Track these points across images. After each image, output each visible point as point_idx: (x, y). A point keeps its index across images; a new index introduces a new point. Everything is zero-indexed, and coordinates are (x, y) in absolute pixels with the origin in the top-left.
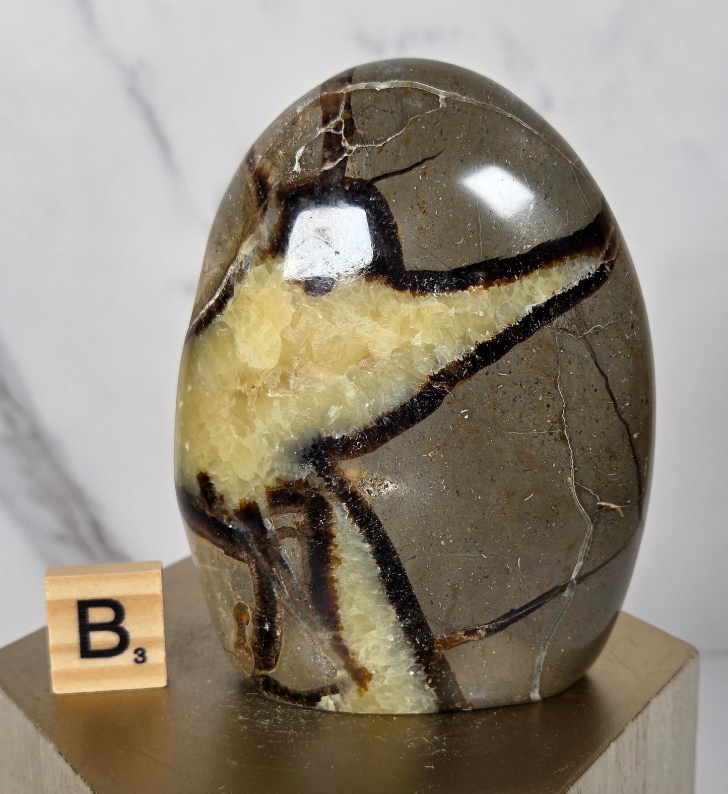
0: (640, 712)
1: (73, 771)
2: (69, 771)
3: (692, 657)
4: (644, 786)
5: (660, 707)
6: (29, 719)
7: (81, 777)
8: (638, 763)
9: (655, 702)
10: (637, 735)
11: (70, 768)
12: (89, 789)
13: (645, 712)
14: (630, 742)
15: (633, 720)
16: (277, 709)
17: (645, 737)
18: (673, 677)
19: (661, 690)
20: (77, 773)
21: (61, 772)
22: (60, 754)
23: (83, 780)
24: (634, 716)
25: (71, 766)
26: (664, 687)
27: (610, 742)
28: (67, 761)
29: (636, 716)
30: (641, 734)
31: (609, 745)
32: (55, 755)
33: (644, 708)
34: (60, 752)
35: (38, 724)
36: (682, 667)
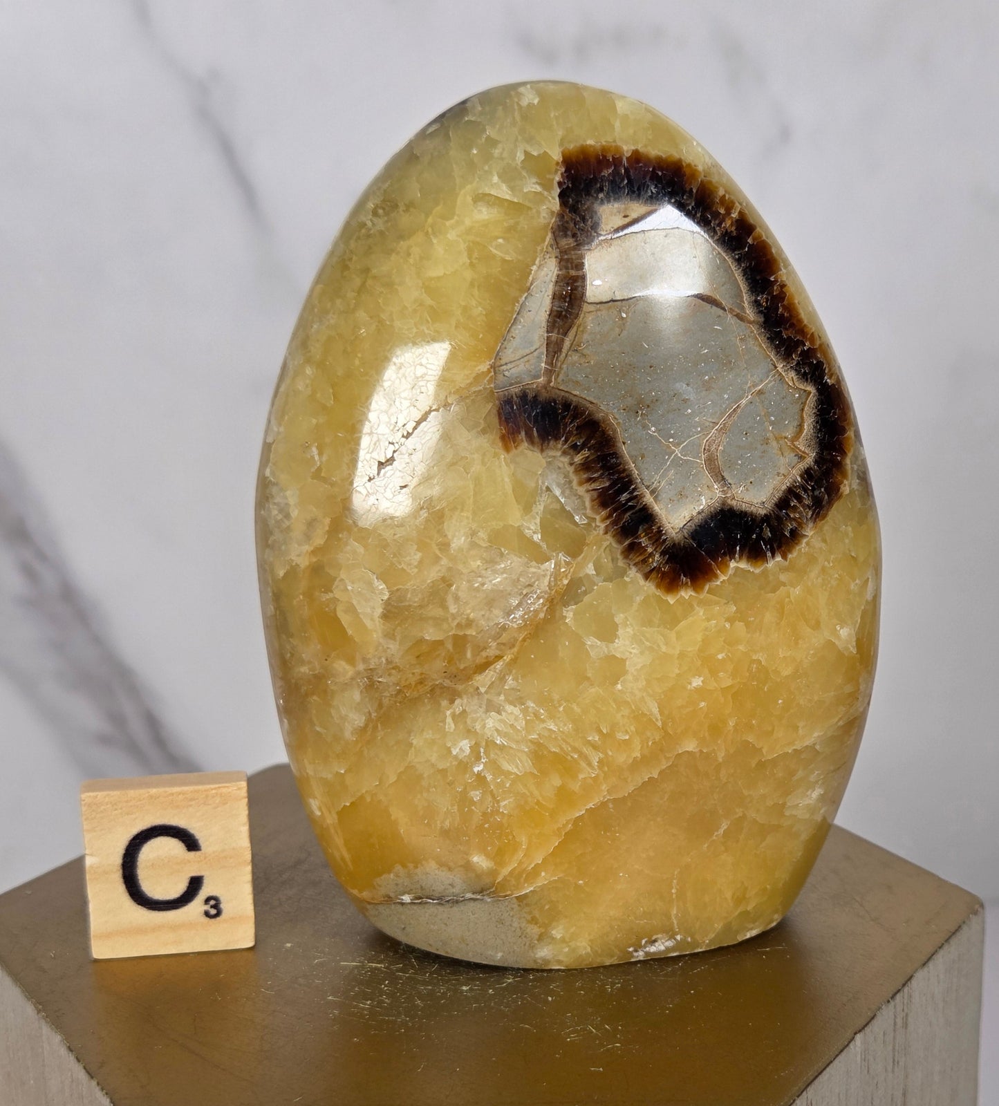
0: (899, 991)
1: (86, 1074)
2: (82, 1075)
3: (975, 913)
4: (904, 1094)
5: (930, 982)
6: (29, 999)
7: (98, 1084)
8: (895, 1062)
9: (920, 975)
10: (895, 1024)
11: (83, 1071)
12: (108, 1100)
13: (906, 989)
14: (884, 1033)
15: (889, 1002)
16: (383, 986)
17: (905, 1025)
18: (947, 940)
19: (929, 959)
20: (92, 1077)
21: (72, 1075)
22: (70, 1049)
23: (100, 1087)
24: (891, 995)
25: (85, 1068)
26: (934, 954)
27: (855, 1034)
28: (78, 1060)
29: (893, 997)
30: (899, 1021)
31: (853, 1038)
32: (63, 1051)
33: (904, 985)
34: (69, 1047)
35: (41, 1007)
36: (960, 927)
